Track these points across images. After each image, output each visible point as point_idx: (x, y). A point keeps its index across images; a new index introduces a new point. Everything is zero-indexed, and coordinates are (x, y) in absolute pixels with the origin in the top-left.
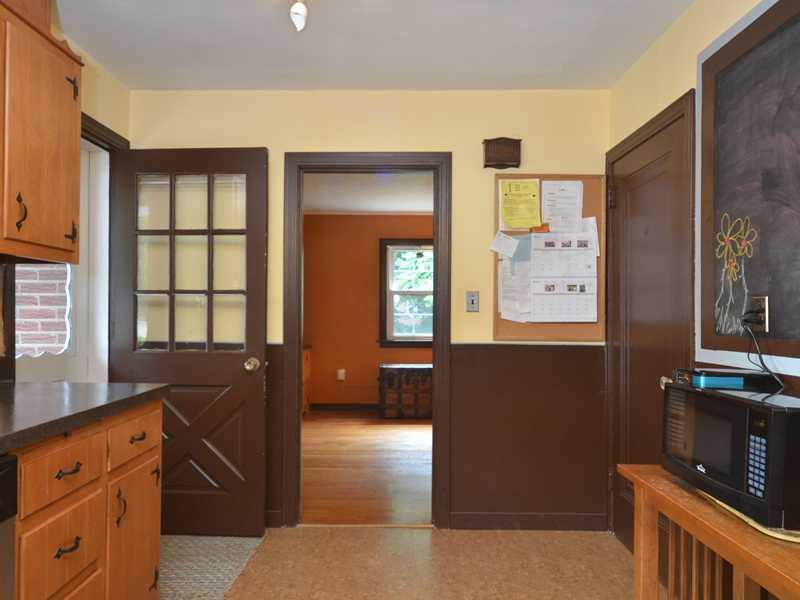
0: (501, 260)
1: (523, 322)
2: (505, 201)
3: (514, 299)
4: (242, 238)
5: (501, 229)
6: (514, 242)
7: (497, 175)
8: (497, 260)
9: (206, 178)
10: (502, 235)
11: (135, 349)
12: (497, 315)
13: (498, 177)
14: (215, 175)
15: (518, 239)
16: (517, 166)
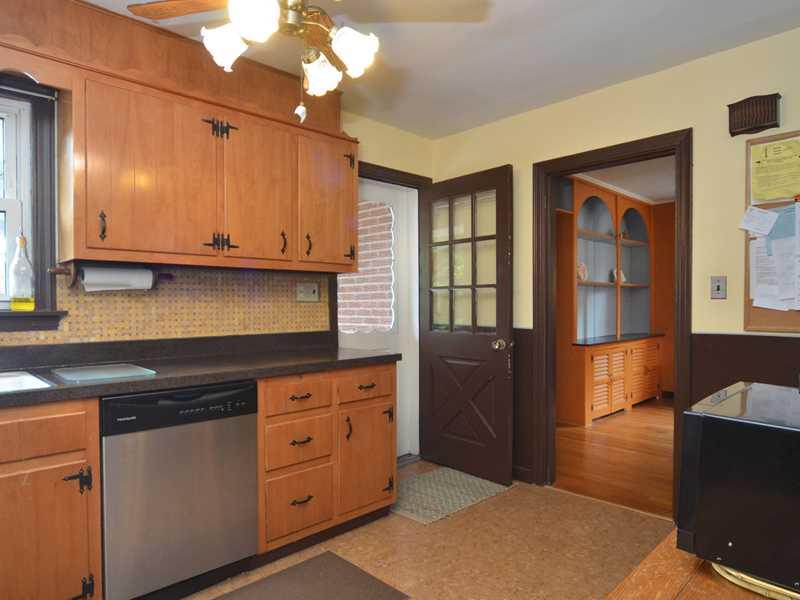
0: (755, 239)
1: (786, 310)
2: (758, 170)
3: (772, 283)
4: (494, 242)
5: (753, 203)
6: (772, 216)
7: (748, 141)
8: (749, 239)
9: (470, 197)
10: (757, 209)
11: (431, 329)
12: (748, 302)
13: (750, 143)
14: (477, 194)
15: (777, 212)
16: (776, 125)
